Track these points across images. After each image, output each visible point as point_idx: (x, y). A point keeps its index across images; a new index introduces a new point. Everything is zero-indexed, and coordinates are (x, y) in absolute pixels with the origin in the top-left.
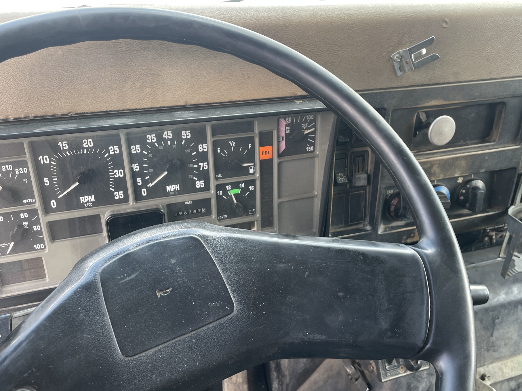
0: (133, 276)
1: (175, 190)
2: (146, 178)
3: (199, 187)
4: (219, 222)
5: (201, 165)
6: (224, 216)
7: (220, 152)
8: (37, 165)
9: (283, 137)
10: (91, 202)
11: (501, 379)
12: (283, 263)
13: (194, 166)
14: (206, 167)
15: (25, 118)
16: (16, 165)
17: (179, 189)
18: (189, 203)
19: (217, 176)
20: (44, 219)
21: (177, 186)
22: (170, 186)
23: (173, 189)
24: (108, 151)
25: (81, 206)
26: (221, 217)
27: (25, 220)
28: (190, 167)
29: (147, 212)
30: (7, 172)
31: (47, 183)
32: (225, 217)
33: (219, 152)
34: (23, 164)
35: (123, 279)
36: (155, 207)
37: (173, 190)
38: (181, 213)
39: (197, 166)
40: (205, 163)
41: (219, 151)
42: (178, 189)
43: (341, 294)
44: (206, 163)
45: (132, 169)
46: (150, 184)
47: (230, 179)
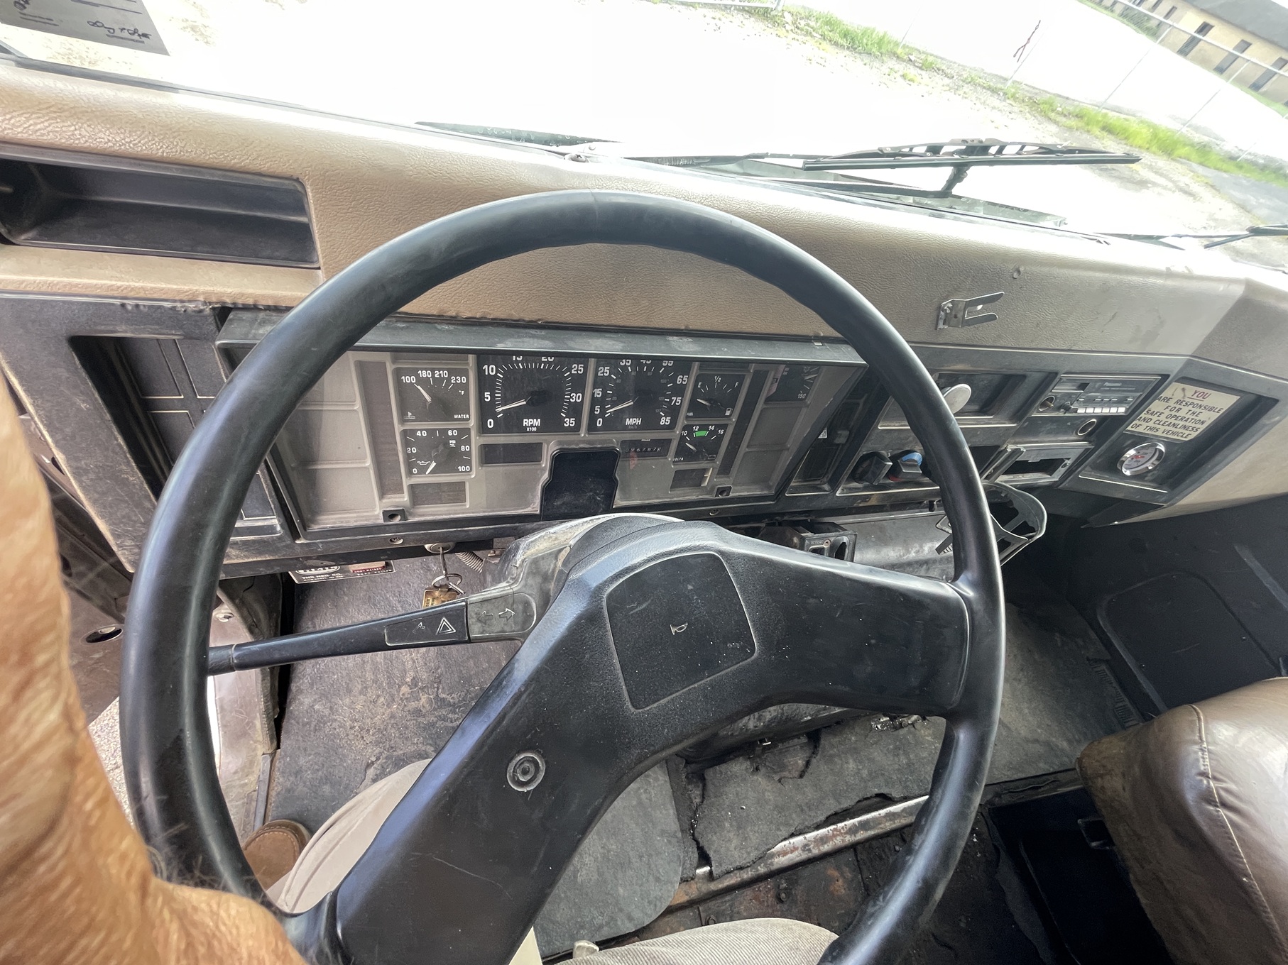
0: (644, 606)
1: (635, 424)
2: (606, 406)
3: (662, 424)
5: (673, 400)
8: (480, 372)
9: (777, 379)
10: (535, 426)
12: (813, 597)
13: (666, 400)
14: (678, 402)
15: (482, 318)
16: (452, 372)
17: (640, 424)
18: (645, 441)
19: (688, 415)
20: (476, 441)
21: (639, 420)
22: (630, 419)
24: (570, 369)
25: (523, 430)
26: (676, 459)
27: (453, 437)
28: (660, 400)
30: (441, 379)
31: (487, 398)
32: (681, 459)
33: (700, 387)
34: (464, 373)
35: (632, 609)
36: (610, 443)
37: (633, 424)
40: (679, 398)
41: (700, 385)
43: (873, 641)
44: (681, 398)
45: (594, 394)
47: (701, 420)
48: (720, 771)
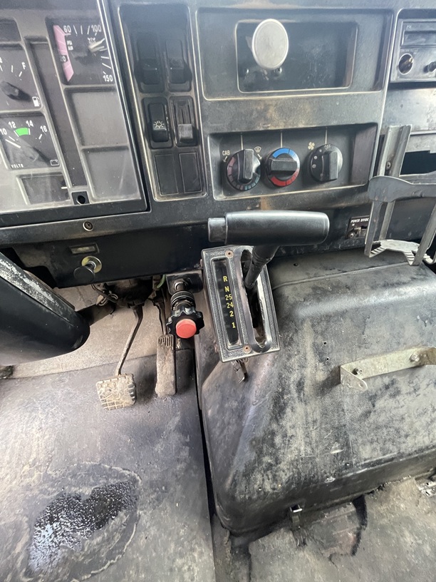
6: (19, 165)
9: (66, 56)
11: (374, 374)
26: (15, 166)
48: (263, 545)
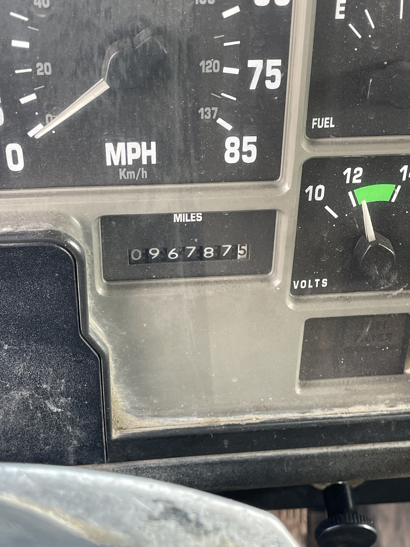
1: (137, 162)
2: (24, 100)
3: (234, 160)
4: (296, 301)
5: (254, 69)
6: (317, 281)
7: (342, 17)
13: (227, 70)
14: (273, 79)
17: (154, 161)
18: (187, 220)
19: (314, 124)
21: (149, 147)
22: (121, 145)
23: (132, 157)
26: (303, 284)
28: (208, 71)
29: (12, 245)
32: (320, 283)
33: (339, 16)
36: (45, 226)
37: (130, 163)
38: (155, 252)
39: (235, 71)
40: (271, 63)
41: (341, 12)
42: (149, 158)
44: (278, 62)
46: (40, 126)
47: (367, 143)
